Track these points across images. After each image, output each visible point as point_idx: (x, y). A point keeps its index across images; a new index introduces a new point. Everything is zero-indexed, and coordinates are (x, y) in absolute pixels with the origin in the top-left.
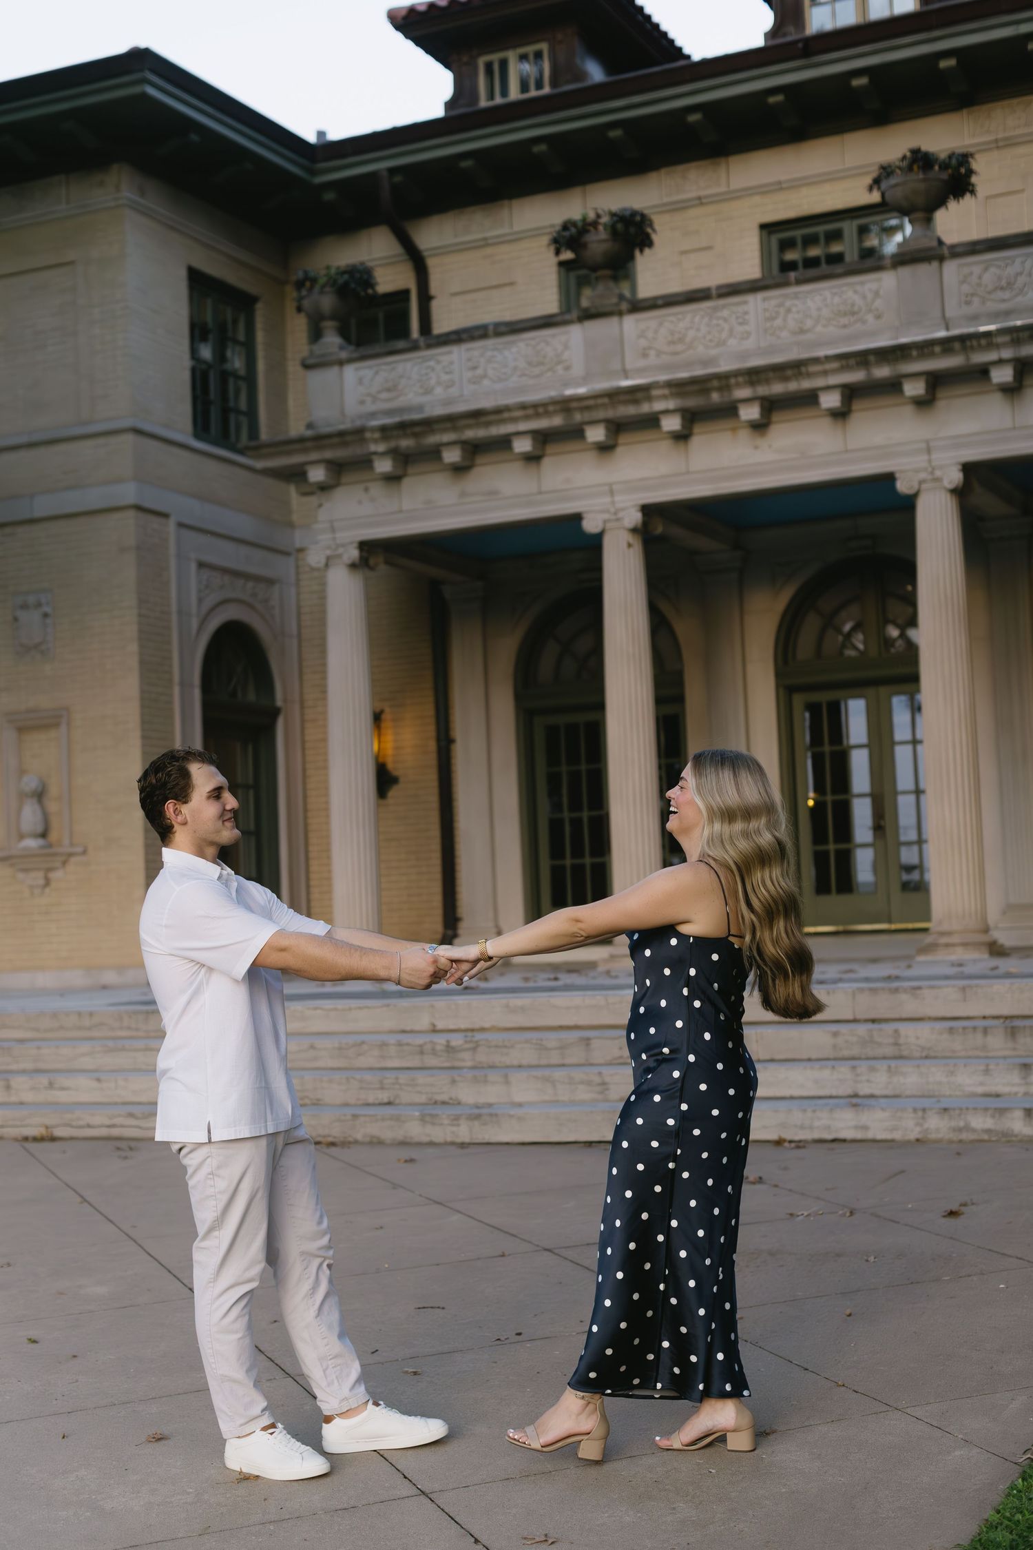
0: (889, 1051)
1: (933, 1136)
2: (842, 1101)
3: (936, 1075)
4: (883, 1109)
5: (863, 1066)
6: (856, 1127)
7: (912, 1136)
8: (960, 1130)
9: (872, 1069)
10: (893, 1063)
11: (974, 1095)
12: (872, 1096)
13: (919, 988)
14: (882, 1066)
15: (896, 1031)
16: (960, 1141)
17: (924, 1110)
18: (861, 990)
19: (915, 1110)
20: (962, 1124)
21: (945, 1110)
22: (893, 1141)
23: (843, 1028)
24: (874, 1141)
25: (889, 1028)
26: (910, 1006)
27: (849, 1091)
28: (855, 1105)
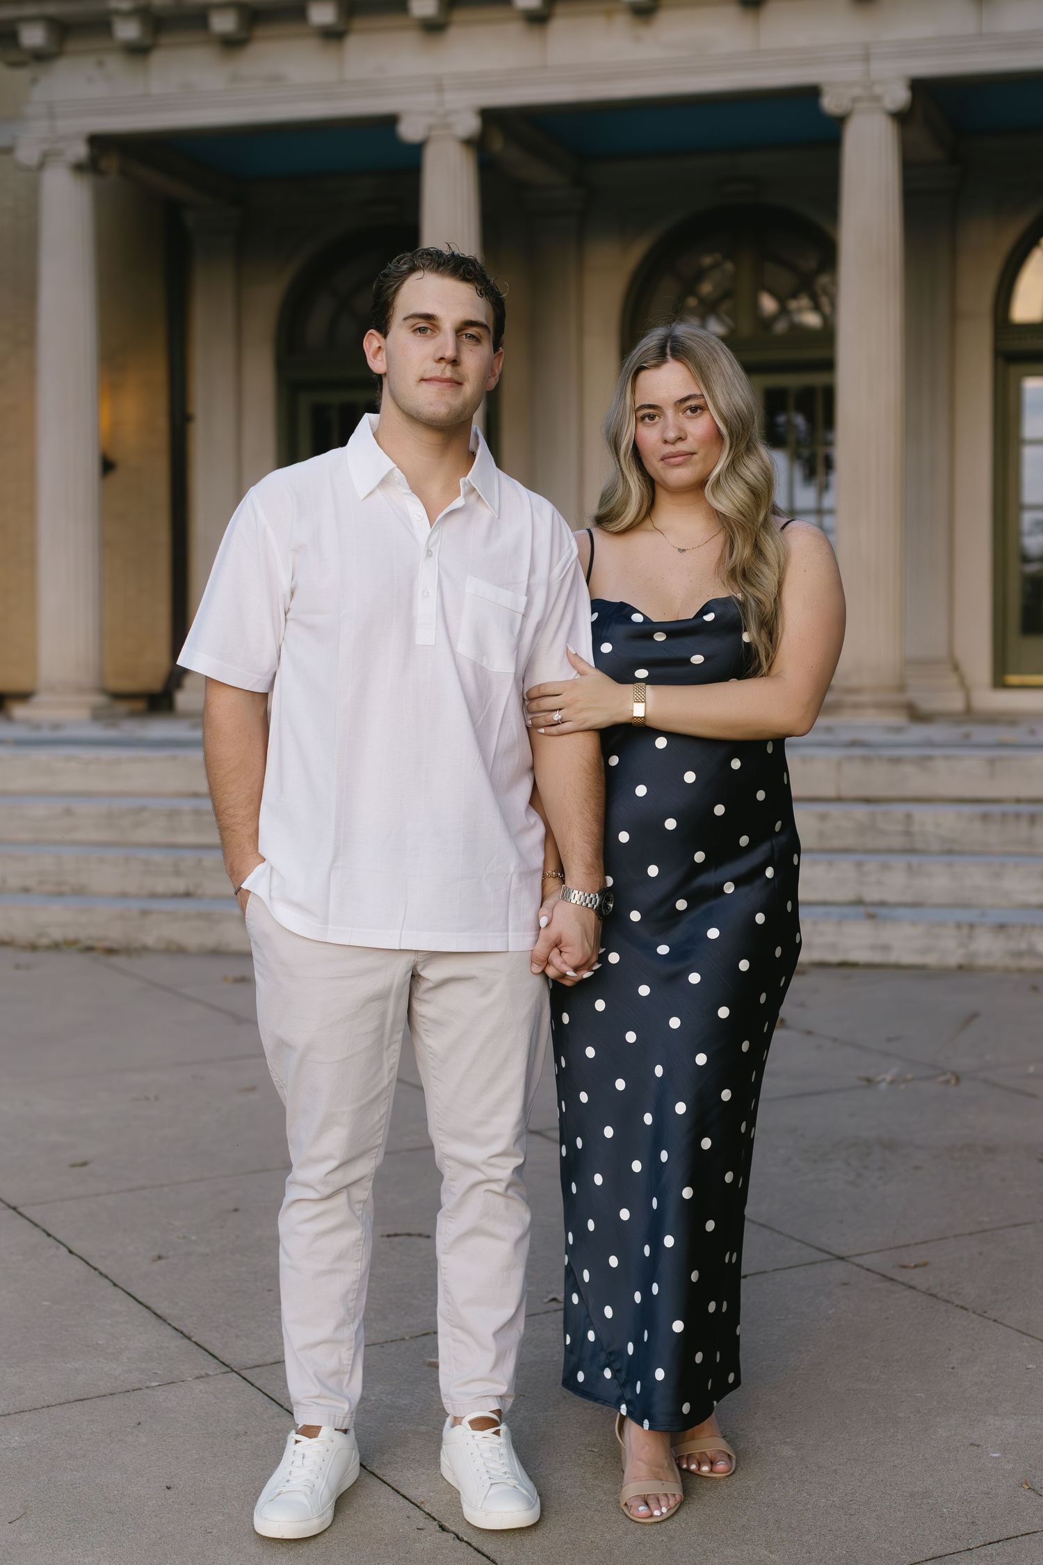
0: (897, 842)
1: (982, 961)
2: (845, 910)
3: (975, 877)
4: (913, 923)
5: (872, 863)
6: (874, 947)
7: (953, 960)
8: (1019, 954)
9: (886, 867)
10: (915, 860)
11: (1026, 906)
12: (882, 904)
13: (930, 758)
14: (899, 862)
15: (909, 817)
16: (1021, 970)
17: (972, 926)
18: (850, 759)
19: (959, 926)
20: (1023, 946)
21: (1001, 927)
22: (922, 968)
23: (834, 810)
24: (898, 967)
25: (899, 810)
26: (916, 781)
27: (851, 896)
28: (871, 917)
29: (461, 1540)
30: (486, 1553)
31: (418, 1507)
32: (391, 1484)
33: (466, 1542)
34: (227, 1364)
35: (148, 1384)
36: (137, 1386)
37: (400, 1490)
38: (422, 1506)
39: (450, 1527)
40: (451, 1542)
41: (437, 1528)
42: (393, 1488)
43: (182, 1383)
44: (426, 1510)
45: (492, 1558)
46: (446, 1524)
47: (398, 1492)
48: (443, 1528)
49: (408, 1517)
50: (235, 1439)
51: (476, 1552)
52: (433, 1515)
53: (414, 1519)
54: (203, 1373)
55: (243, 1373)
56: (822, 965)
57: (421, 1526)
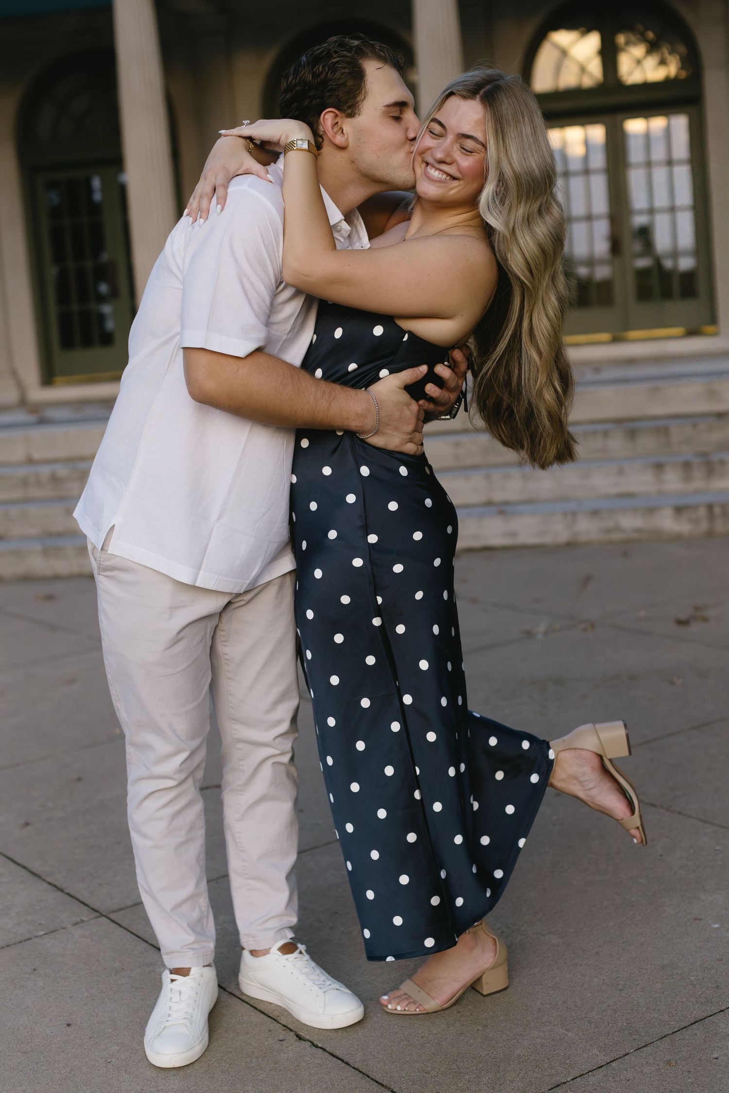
1: (583, 538)
2: (481, 510)
3: (570, 479)
4: (532, 515)
6: (505, 534)
12: (507, 503)
14: (516, 472)
16: (612, 542)
17: (574, 513)
19: (565, 514)
21: (595, 512)
22: (541, 546)
24: (522, 547)
27: (484, 499)
28: (501, 513)
29: (317, 1047)
30: (340, 1056)
31: (276, 1020)
32: (249, 1002)
33: (321, 1048)
34: (97, 909)
35: (36, 934)
36: (28, 936)
37: (257, 1007)
38: (278, 1019)
39: (305, 1036)
40: (310, 1049)
41: (295, 1037)
42: (251, 1006)
43: (63, 930)
44: (282, 1022)
45: (345, 1060)
46: (302, 1034)
47: (256, 1009)
48: (300, 1038)
49: (269, 1031)
50: (115, 975)
51: (331, 1057)
52: (289, 1026)
53: (275, 1032)
54: (78, 919)
55: (112, 916)
56: (470, 551)
57: (281, 1037)
